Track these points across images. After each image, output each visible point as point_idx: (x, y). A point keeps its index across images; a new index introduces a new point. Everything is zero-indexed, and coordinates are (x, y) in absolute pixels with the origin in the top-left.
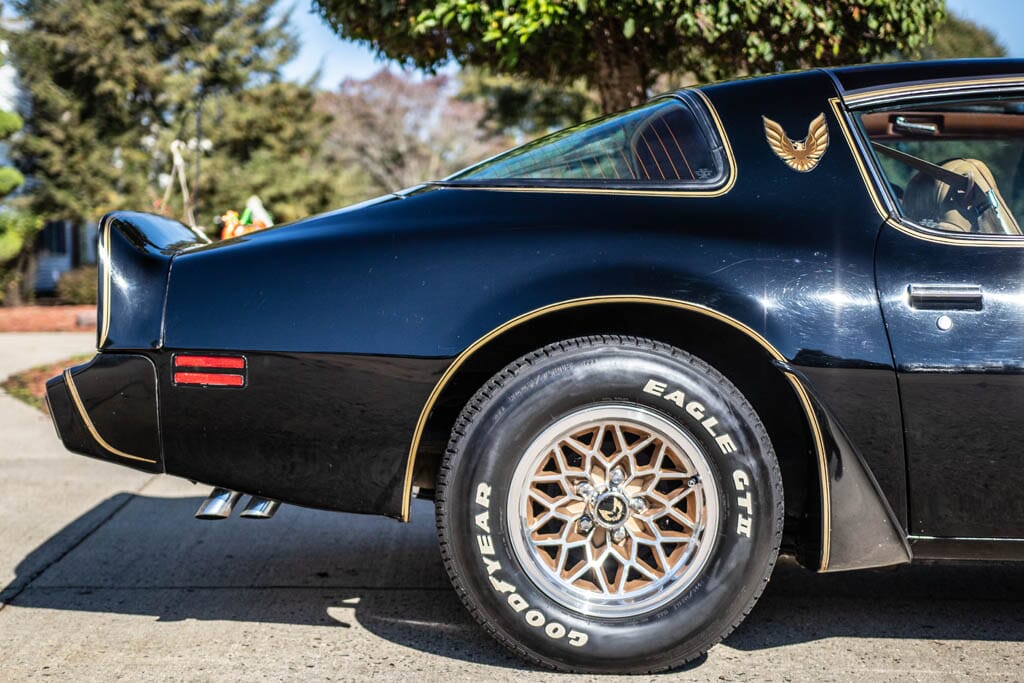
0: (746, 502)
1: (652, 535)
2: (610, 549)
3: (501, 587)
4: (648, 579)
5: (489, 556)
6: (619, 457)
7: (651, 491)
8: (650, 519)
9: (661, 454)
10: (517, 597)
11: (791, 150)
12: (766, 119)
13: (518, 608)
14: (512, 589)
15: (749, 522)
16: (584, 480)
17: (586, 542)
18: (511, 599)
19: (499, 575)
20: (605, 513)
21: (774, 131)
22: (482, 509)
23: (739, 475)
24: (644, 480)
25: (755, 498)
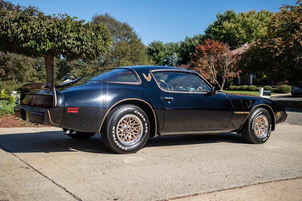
0: (147, 128)
1: (133, 133)
2: (127, 136)
3: (116, 142)
4: (133, 140)
5: (114, 137)
6: (129, 122)
7: (133, 127)
8: (132, 131)
9: (135, 121)
10: (118, 143)
11: (147, 78)
12: (143, 74)
13: (118, 145)
14: (117, 142)
15: (147, 130)
16: (124, 125)
17: (124, 135)
18: (117, 144)
19: (116, 140)
20: (128, 130)
21: (144, 75)
22: (114, 130)
23: (146, 124)
24: (131, 126)
25: (148, 127)
